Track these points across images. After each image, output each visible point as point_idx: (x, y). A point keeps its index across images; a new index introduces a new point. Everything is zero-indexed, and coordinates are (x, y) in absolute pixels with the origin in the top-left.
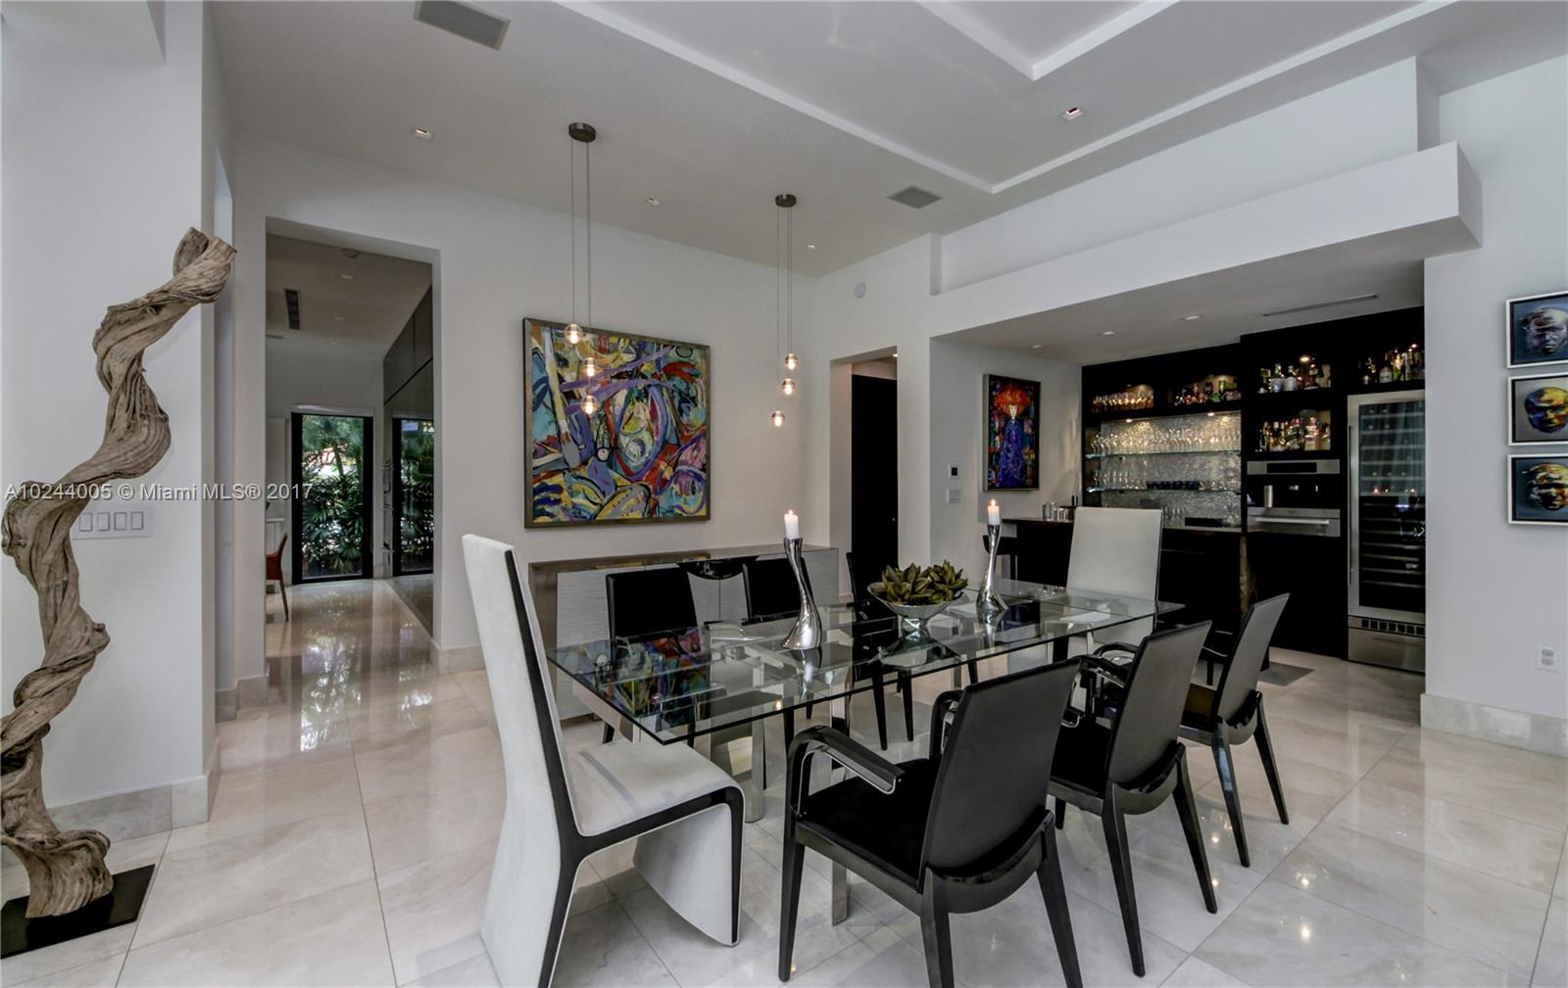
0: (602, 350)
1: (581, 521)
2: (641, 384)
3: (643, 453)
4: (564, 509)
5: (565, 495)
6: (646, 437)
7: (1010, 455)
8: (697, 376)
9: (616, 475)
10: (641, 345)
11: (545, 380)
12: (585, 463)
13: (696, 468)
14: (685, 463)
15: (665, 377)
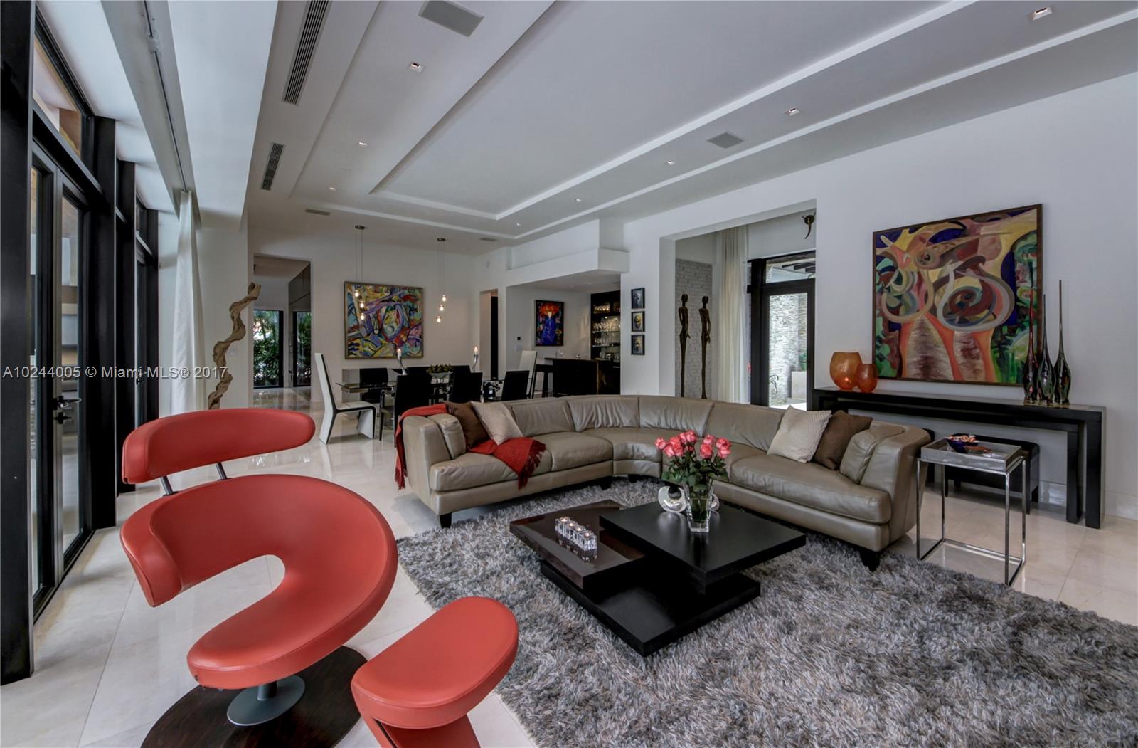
0: (376, 292)
1: (366, 356)
2: (392, 304)
3: (393, 331)
4: (361, 352)
5: (361, 347)
6: (395, 325)
7: (548, 332)
8: (417, 300)
9: (382, 340)
10: (392, 289)
11: (353, 304)
12: (369, 335)
13: (417, 337)
14: (412, 335)
15: (403, 301)
